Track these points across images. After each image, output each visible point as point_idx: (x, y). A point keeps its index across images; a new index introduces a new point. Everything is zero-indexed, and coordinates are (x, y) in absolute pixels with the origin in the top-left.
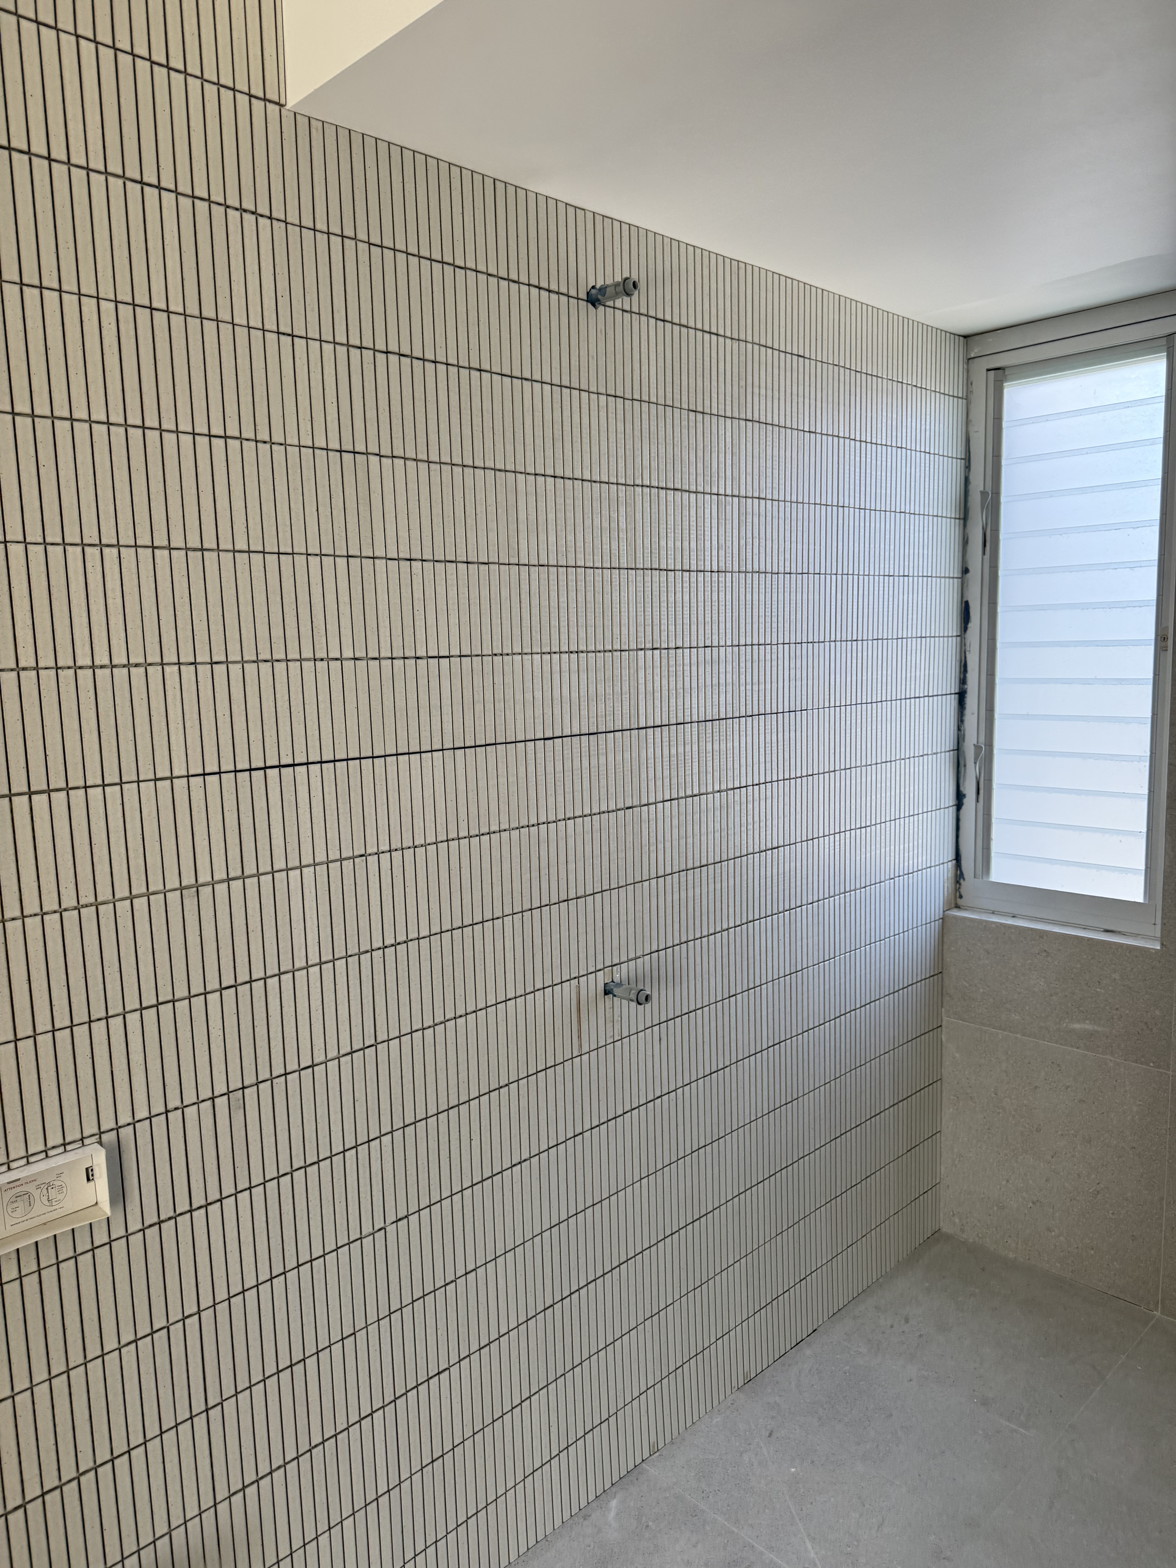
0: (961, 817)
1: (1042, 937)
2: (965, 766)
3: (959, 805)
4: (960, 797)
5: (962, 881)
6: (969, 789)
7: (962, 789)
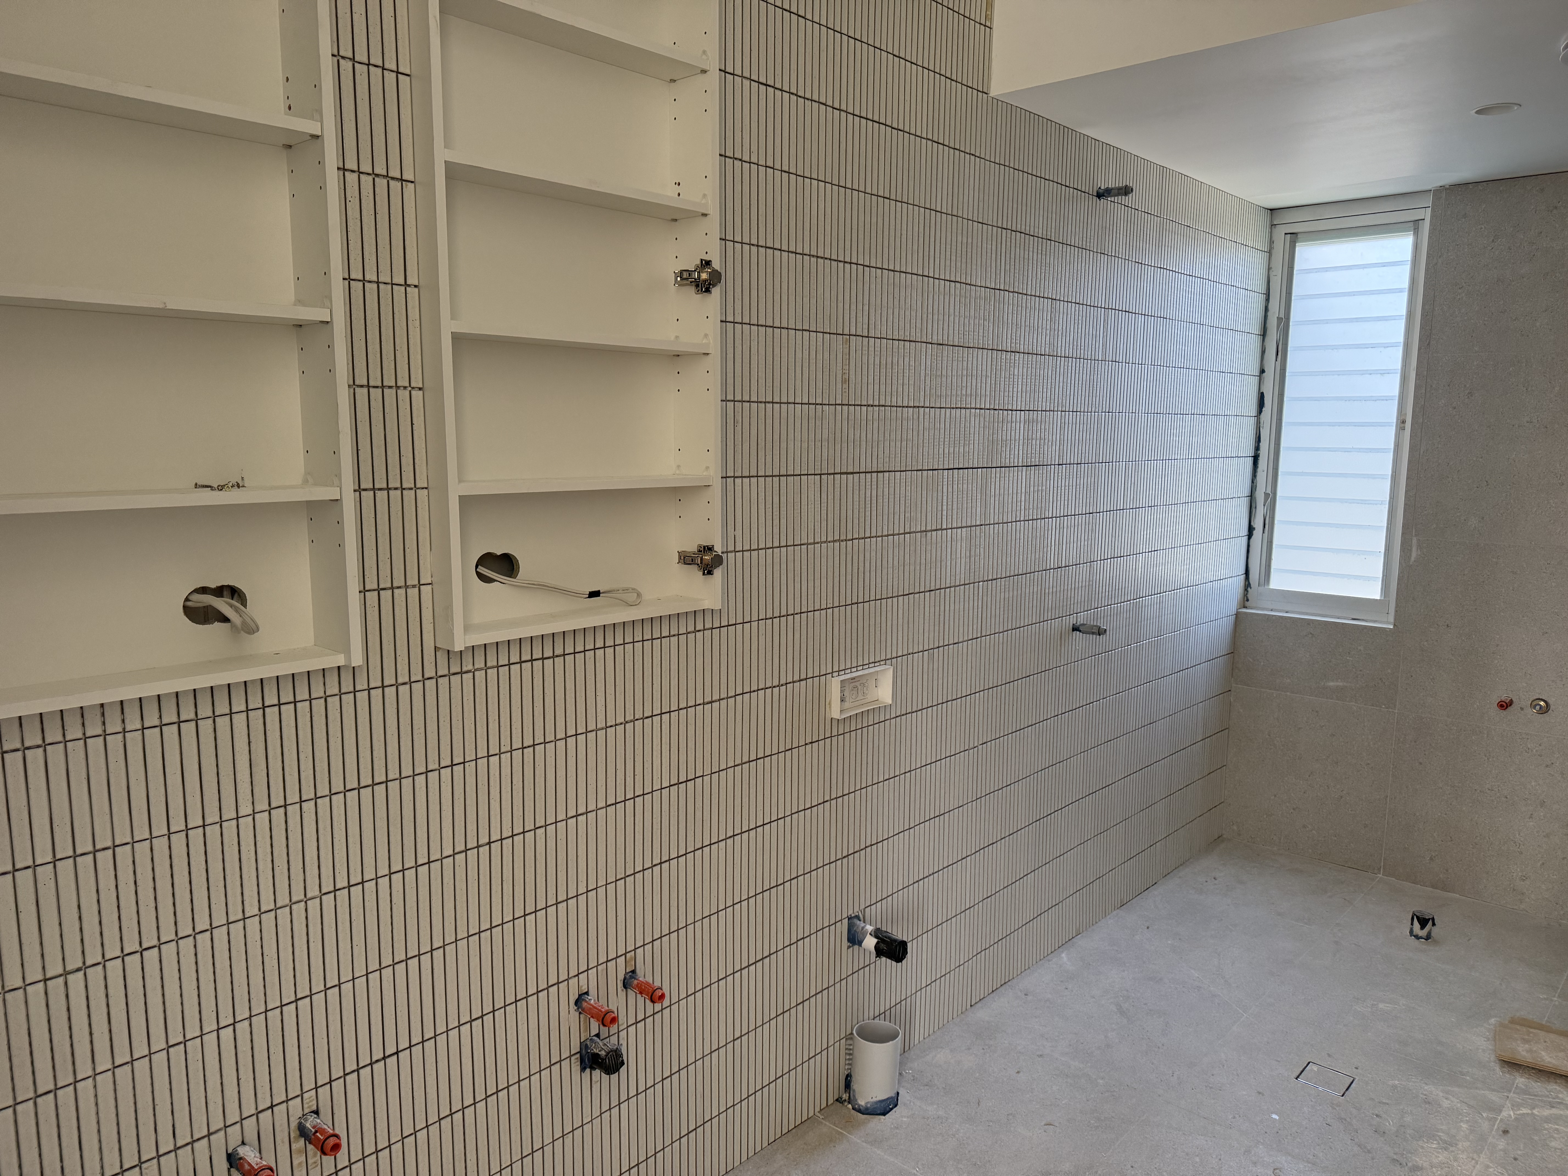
0: (1251, 544)
1: (1309, 624)
2: (1256, 508)
3: (1250, 535)
4: (1251, 529)
5: (1249, 589)
6: (1258, 524)
7: (1252, 524)
